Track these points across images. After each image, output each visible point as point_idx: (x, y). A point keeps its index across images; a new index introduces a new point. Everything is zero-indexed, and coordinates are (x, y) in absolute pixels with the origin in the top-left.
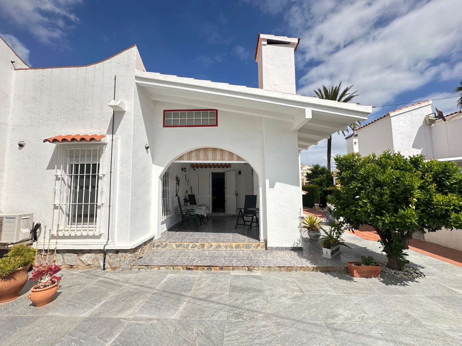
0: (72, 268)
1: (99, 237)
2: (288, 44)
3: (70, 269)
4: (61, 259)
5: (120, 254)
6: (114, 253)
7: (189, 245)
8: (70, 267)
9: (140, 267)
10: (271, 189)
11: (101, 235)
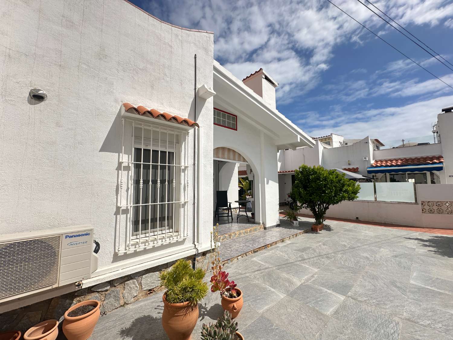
0: (152, 293)
1: (182, 242)
2: (273, 84)
3: (149, 295)
4: (137, 285)
5: (208, 255)
6: (201, 256)
7: (220, 237)
8: (149, 292)
9: (223, 263)
10: (267, 185)
11: (184, 240)
